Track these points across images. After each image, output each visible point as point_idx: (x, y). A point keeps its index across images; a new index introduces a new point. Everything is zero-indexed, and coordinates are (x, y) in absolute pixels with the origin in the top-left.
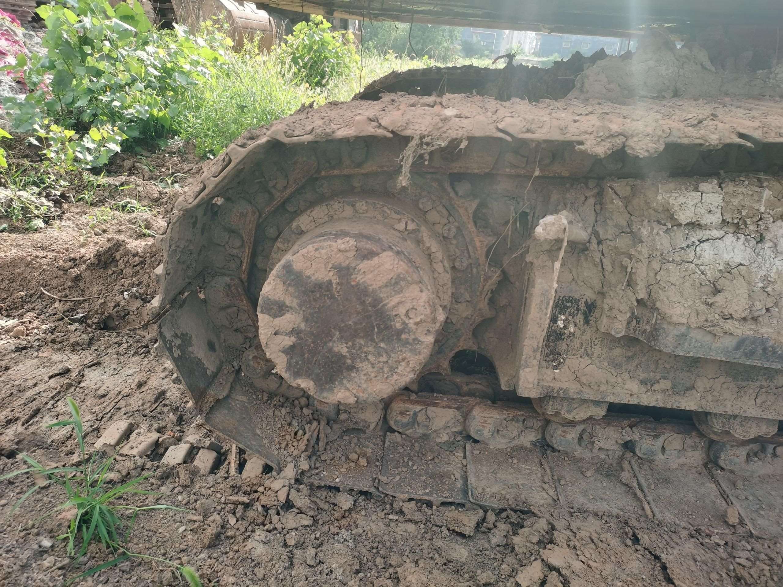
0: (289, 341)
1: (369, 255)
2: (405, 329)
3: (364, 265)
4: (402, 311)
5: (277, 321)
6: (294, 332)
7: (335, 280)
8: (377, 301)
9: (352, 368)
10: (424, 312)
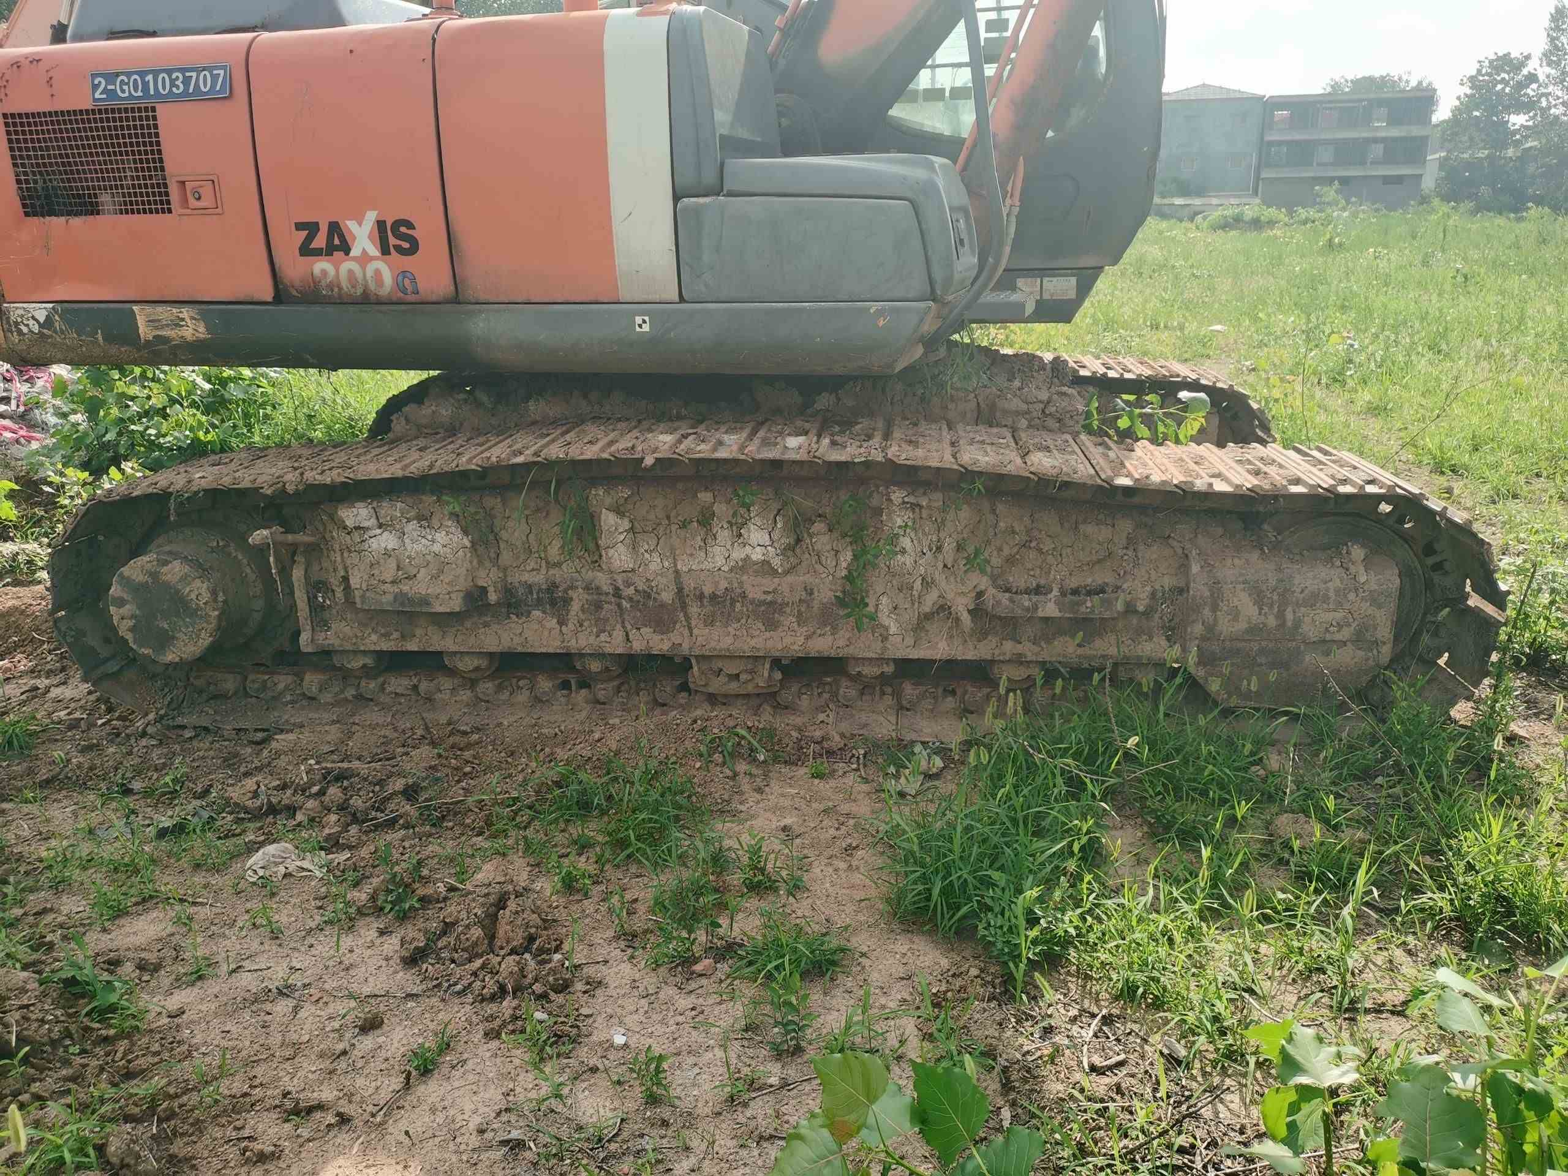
0: (131, 623)
1: (166, 563)
2: (198, 608)
3: (164, 569)
4: (193, 596)
5: (121, 611)
6: (132, 617)
7: (150, 581)
8: (177, 591)
9: (173, 638)
10: (206, 596)
